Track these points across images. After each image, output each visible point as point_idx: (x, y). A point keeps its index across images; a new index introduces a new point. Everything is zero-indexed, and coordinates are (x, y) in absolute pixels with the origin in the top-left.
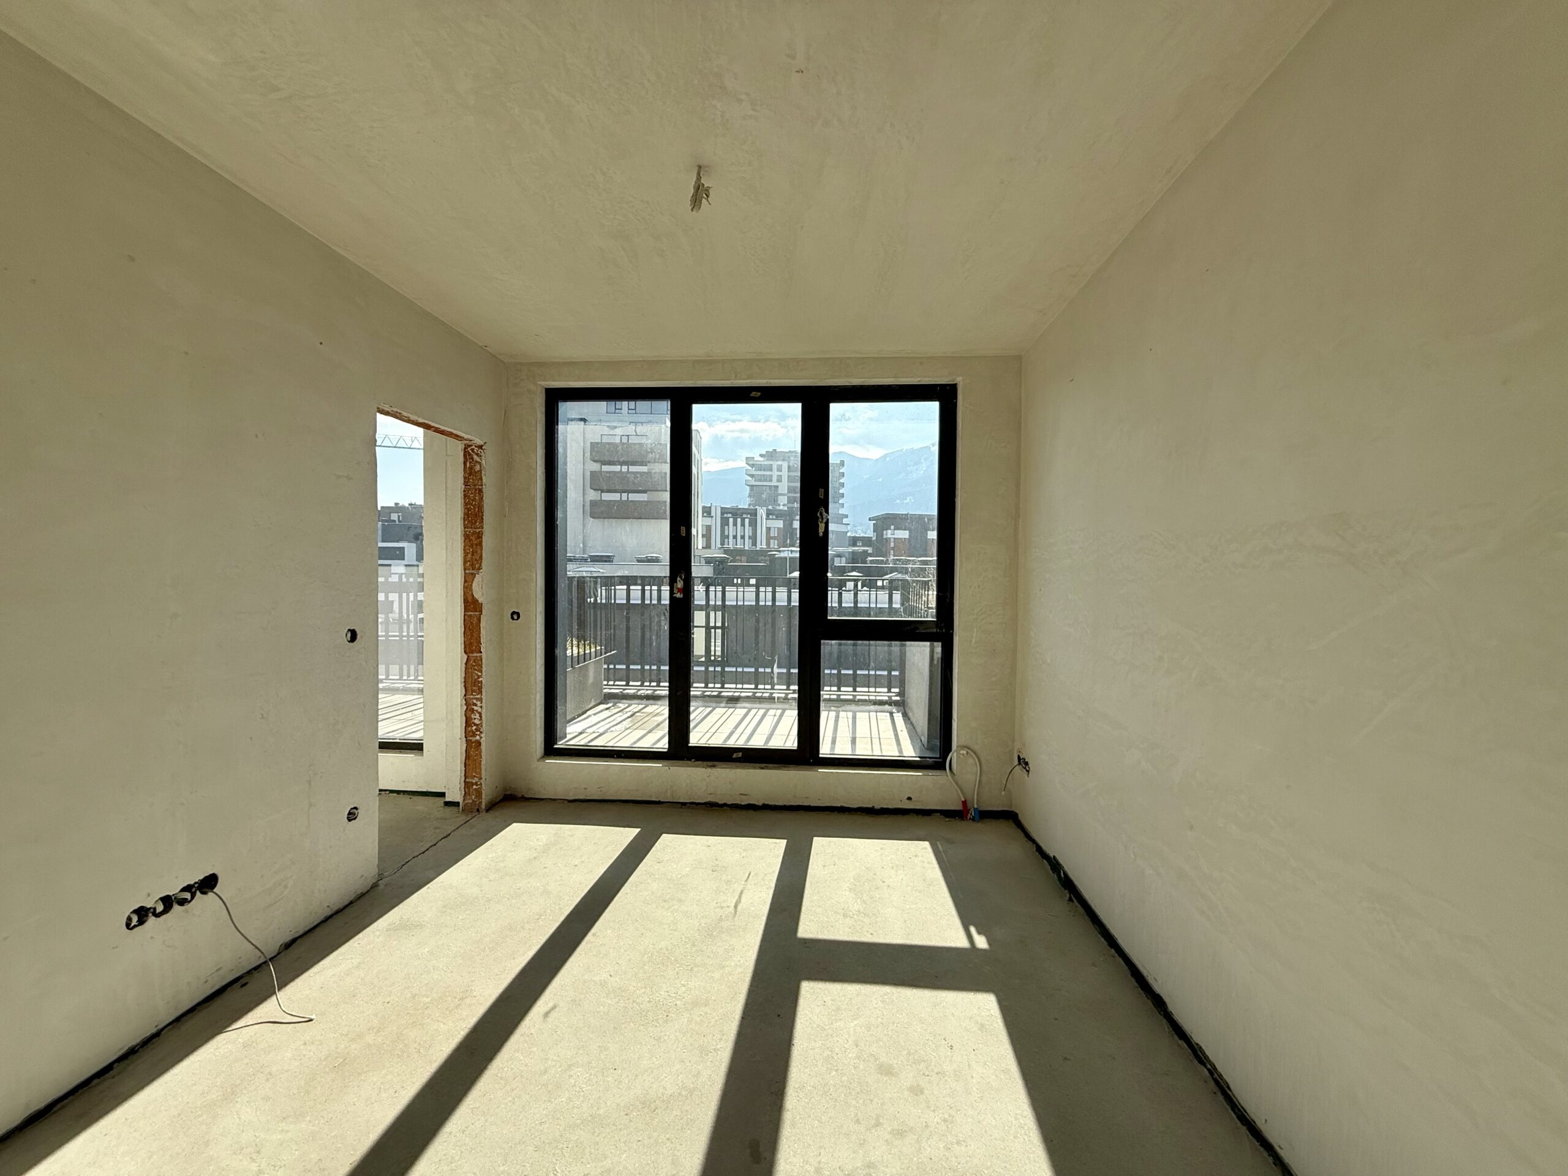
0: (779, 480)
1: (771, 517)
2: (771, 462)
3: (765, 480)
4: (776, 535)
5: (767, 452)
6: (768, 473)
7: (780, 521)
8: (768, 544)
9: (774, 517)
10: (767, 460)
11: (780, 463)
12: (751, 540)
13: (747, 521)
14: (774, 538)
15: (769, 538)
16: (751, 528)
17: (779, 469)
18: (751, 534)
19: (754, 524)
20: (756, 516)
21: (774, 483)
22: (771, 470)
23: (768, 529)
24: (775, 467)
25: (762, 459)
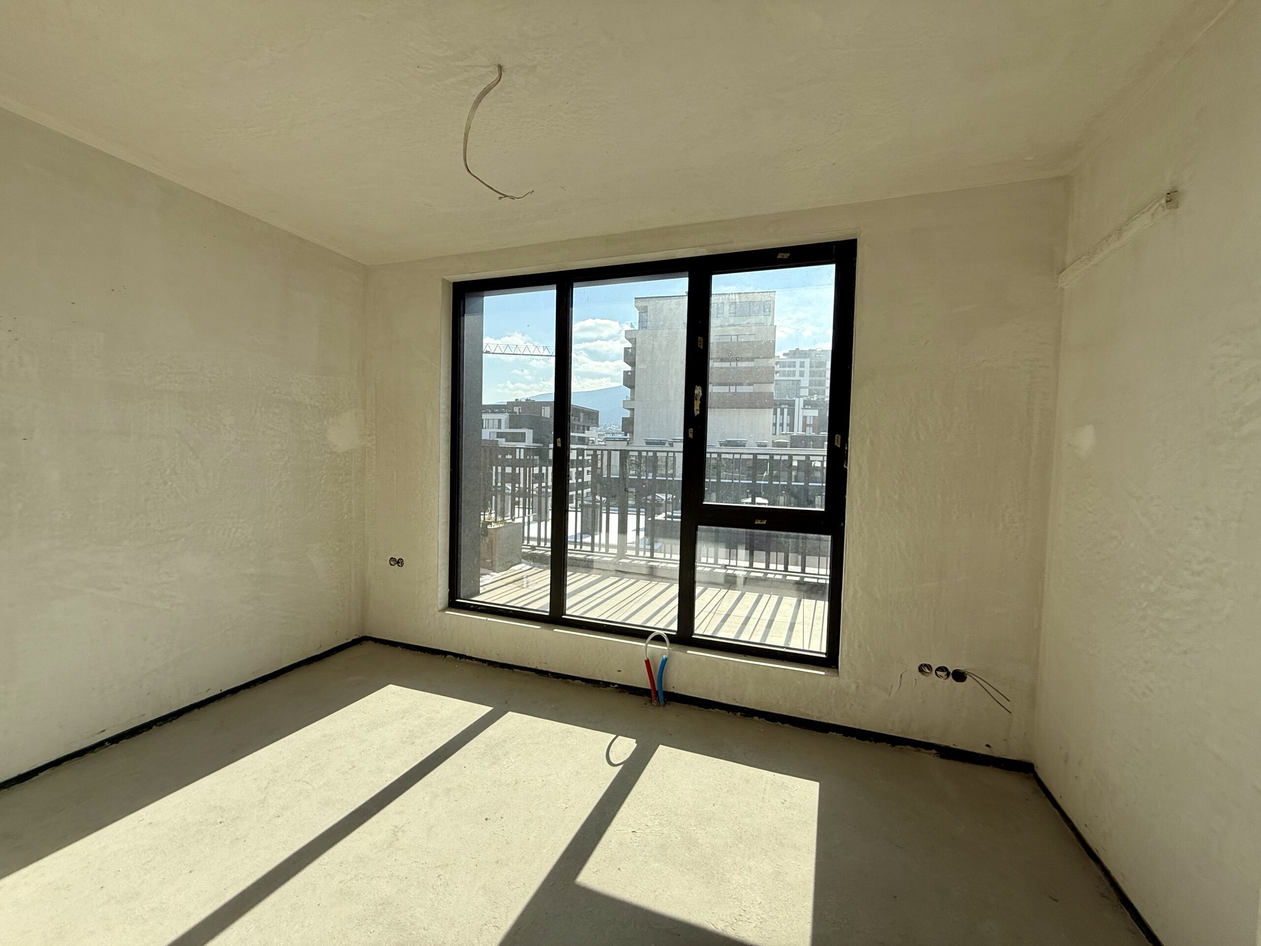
0: (802, 374)
1: (806, 407)
2: (795, 360)
3: (789, 375)
4: (812, 423)
5: (790, 351)
6: (792, 369)
7: (815, 410)
8: (804, 430)
9: (810, 407)
10: (791, 358)
11: (803, 360)
12: (788, 427)
13: (786, 411)
14: (810, 425)
15: (805, 425)
16: (789, 417)
17: (802, 365)
18: (789, 422)
19: (791, 414)
20: (794, 406)
21: (797, 378)
22: (795, 366)
23: (805, 418)
24: (798, 364)
25: (785, 357)
